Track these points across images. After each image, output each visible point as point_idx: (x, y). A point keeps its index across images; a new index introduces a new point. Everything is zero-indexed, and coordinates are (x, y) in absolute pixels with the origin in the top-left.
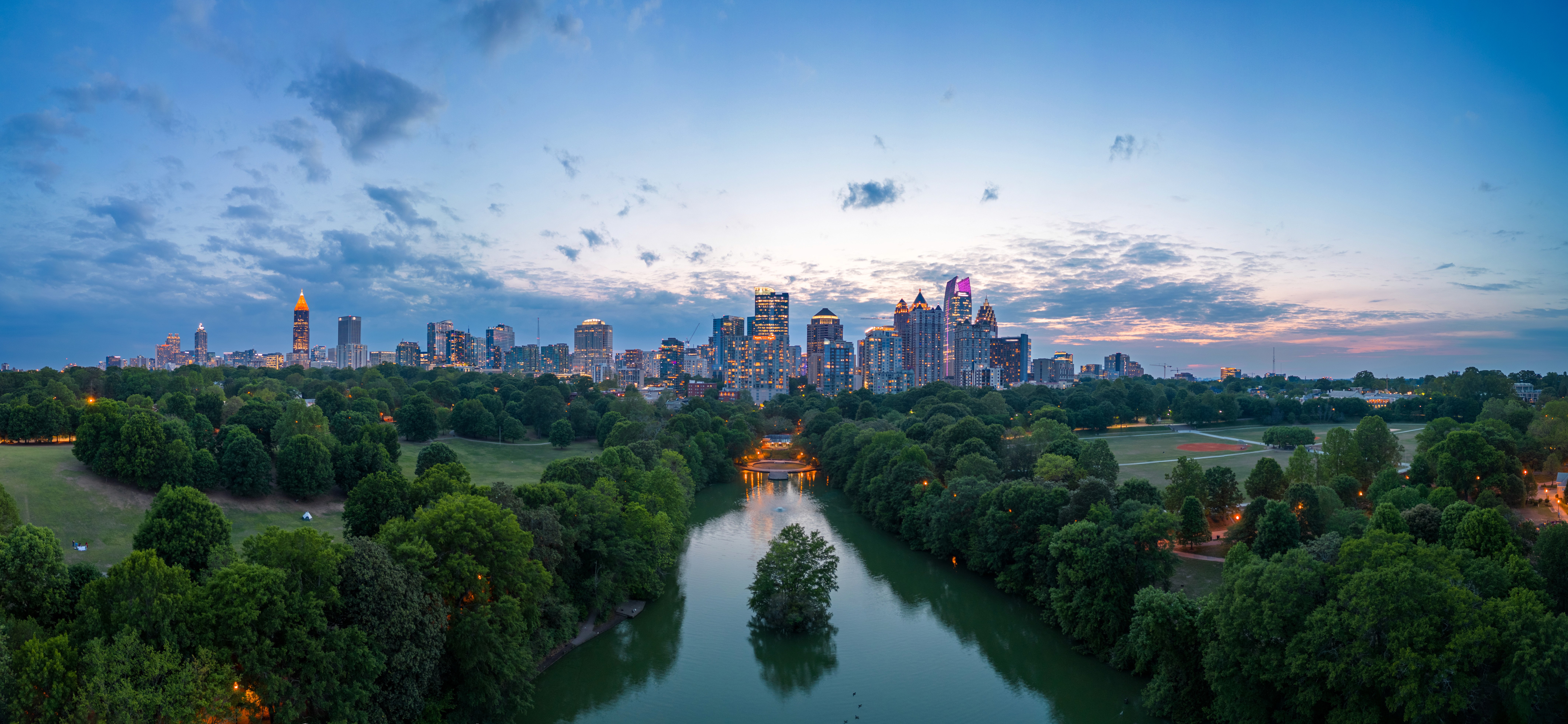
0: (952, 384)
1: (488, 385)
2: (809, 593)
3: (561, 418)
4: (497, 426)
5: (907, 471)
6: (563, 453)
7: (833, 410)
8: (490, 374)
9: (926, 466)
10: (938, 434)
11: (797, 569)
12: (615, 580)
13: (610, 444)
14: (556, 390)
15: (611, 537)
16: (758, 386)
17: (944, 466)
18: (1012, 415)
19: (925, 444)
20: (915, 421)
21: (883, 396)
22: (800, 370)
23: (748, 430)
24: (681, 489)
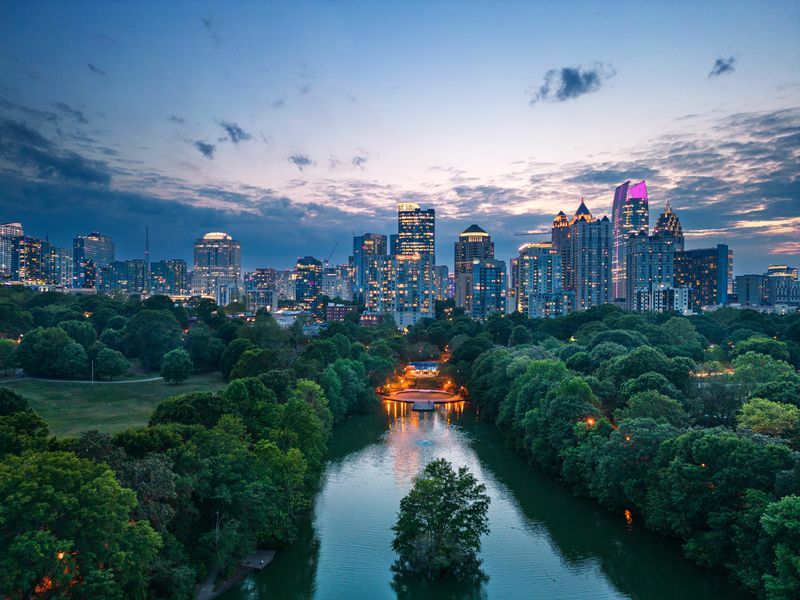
0: (622, 307)
1: (76, 309)
2: (457, 535)
3: (175, 347)
4: (88, 361)
5: (568, 407)
6: (179, 388)
7: (483, 336)
8: (79, 294)
9: (591, 402)
10: (605, 366)
11: (444, 508)
12: (240, 530)
13: (237, 376)
14: (171, 315)
15: (237, 481)
16: (401, 309)
17: (613, 403)
18: (705, 346)
19: (589, 377)
20: (578, 350)
21: (539, 321)
22: (448, 291)
23: (391, 357)
24: (318, 423)
